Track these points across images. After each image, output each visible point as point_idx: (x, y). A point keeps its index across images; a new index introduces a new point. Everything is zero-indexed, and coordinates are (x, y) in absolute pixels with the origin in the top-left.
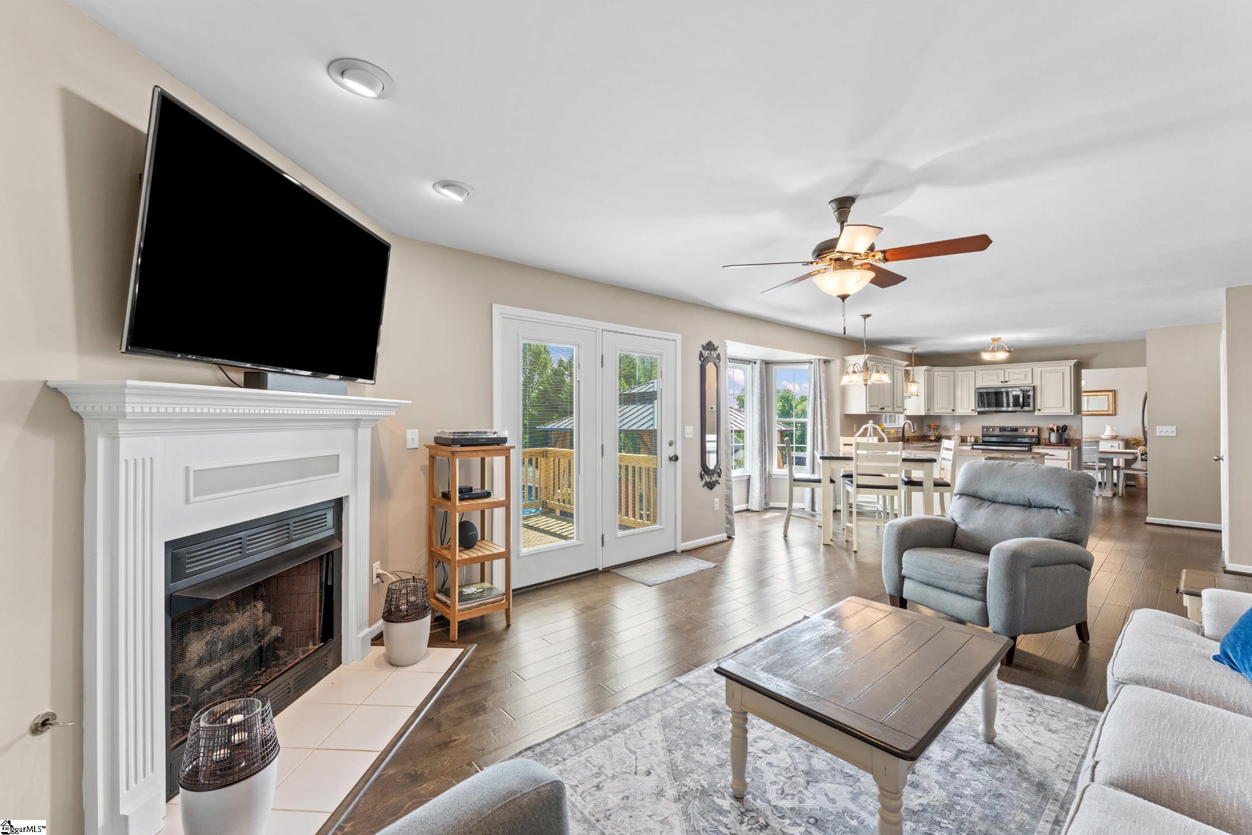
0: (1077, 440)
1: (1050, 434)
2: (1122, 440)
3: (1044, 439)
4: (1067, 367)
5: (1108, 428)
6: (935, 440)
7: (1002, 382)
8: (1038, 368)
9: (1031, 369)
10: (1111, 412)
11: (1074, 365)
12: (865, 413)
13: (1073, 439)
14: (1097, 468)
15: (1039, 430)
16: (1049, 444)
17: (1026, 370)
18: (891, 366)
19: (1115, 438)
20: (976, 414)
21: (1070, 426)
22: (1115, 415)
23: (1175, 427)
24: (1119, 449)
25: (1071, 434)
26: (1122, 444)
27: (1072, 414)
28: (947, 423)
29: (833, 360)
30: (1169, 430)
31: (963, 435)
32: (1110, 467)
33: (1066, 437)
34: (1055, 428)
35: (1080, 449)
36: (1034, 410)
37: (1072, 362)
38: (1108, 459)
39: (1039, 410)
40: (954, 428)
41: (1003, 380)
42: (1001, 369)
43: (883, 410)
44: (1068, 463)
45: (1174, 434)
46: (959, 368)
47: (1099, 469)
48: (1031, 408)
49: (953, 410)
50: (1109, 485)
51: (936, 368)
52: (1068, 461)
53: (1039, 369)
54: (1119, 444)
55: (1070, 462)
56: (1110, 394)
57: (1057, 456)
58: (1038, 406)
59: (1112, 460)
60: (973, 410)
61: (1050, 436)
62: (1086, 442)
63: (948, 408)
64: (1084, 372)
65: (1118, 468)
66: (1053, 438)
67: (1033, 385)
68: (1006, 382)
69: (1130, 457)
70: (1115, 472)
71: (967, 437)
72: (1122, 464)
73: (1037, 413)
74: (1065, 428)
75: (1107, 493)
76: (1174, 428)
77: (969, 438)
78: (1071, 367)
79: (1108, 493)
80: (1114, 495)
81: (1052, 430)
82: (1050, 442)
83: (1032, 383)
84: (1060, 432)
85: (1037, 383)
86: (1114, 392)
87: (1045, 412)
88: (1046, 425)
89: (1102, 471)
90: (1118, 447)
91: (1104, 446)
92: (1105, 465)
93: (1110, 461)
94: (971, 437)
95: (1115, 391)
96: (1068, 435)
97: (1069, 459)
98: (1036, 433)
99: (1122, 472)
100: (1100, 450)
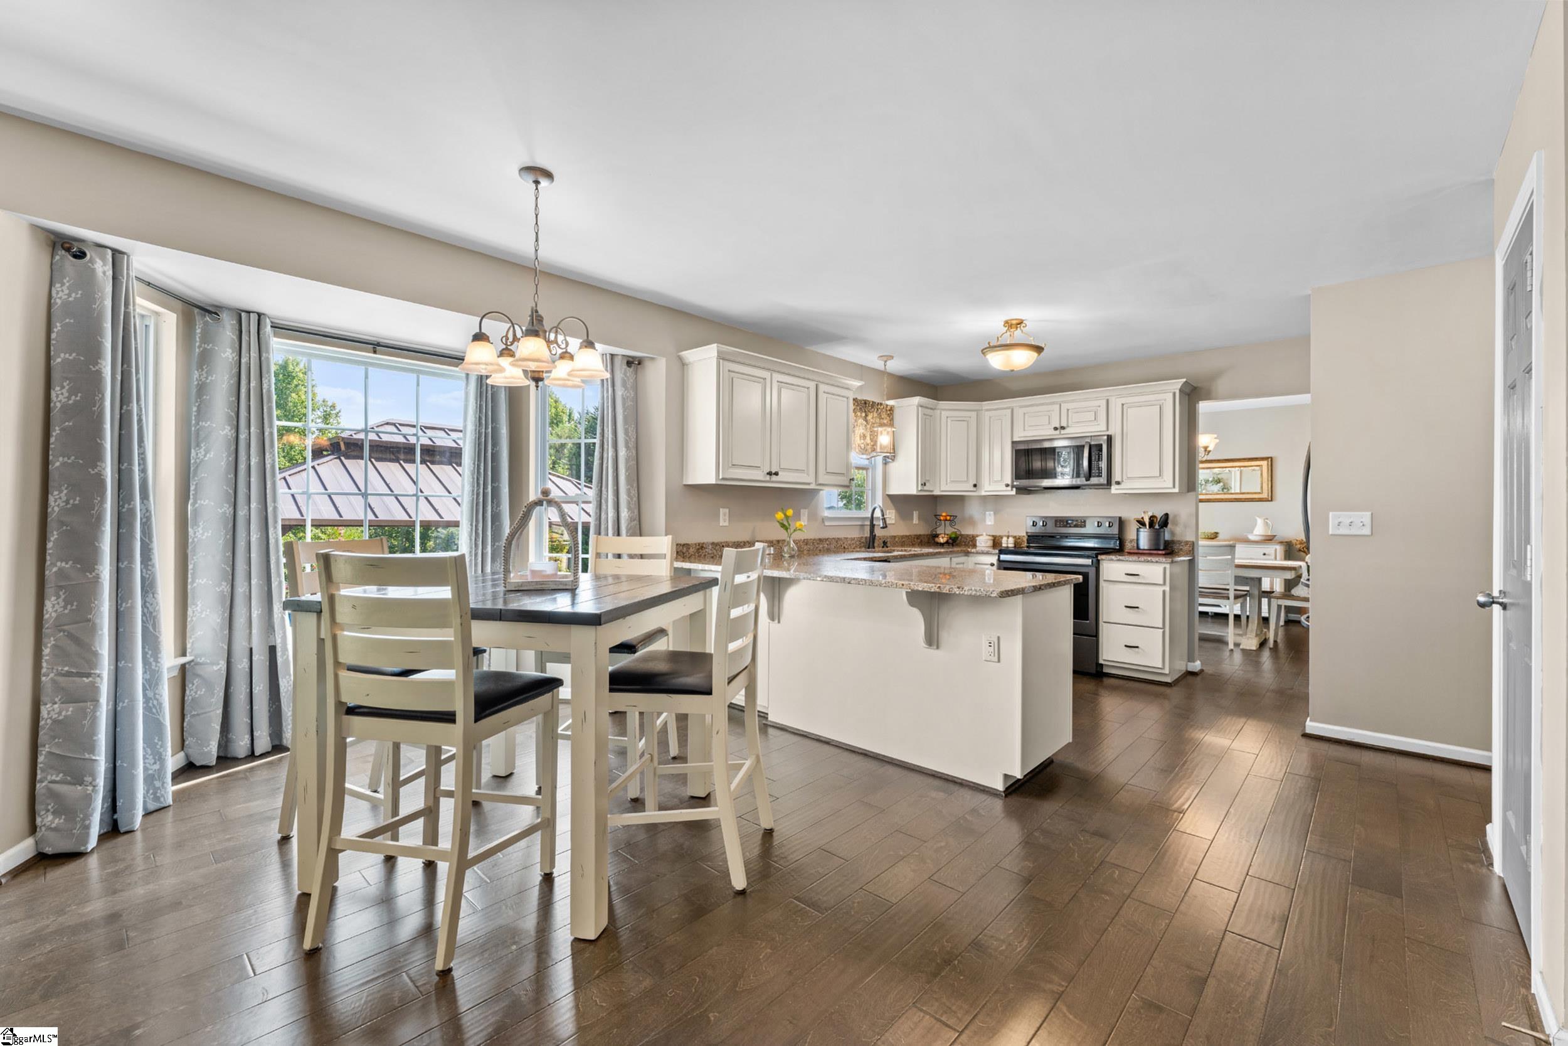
0: (1187, 543)
1: (1138, 530)
2: (1281, 543)
3: (1131, 541)
4: (1167, 394)
5: (1260, 521)
6: (947, 542)
7: (1056, 429)
8: (1118, 397)
9: (1104, 402)
10: (1265, 495)
11: (1181, 391)
12: (713, 481)
13: (1180, 542)
14: (1232, 594)
15: (1121, 523)
16: (1138, 552)
17: (1097, 403)
18: (812, 385)
19: (1269, 539)
20: (1014, 492)
21: (1175, 516)
22: (1271, 500)
23: (1369, 514)
24: (1276, 559)
25: (1179, 531)
26: (1280, 549)
27: (1176, 490)
28: (973, 510)
29: (652, 359)
30: (1359, 522)
31: (997, 534)
32: (1256, 592)
33: (1167, 537)
34: (1147, 521)
35: (1192, 563)
36: (1109, 483)
37: (1177, 384)
38: (1252, 579)
39: (1118, 483)
40: (984, 520)
41: (1058, 426)
42: (1053, 403)
43: (774, 478)
44: (1164, 592)
45: (1367, 531)
46: (986, 405)
47: (1236, 597)
48: (1103, 480)
49: (975, 486)
50: (1254, 624)
51: (943, 404)
52: (1162, 588)
53: (1120, 401)
54: (1276, 550)
55: (1167, 588)
56: (1264, 463)
57: (1144, 577)
58: (1117, 476)
59: (1260, 580)
60: (1007, 485)
61: (1138, 535)
62: (1203, 546)
63: (967, 481)
64: (1204, 407)
65: (1268, 594)
66: (1144, 539)
67: (1109, 433)
68: (1063, 428)
69: (1290, 575)
70: (1265, 601)
71: (1002, 537)
72: (1279, 587)
73: (1114, 489)
74: (1165, 521)
75: (1250, 641)
76: (1366, 516)
77: (1004, 540)
78: (1174, 394)
79: (1251, 643)
80: (1263, 644)
81: (1141, 523)
82: (1138, 548)
83: (1108, 430)
84: (1157, 527)
85: (1115, 430)
86: (1270, 460)
87: (1127, 487)
88: (1132, 513)
89: (1241, 600)
90: (1274, 555)
91: (1245, 555)
92: (1247, 588)
93: (1257, 583)
94: (1008, 537)
95: (1271, 458)
96: (1173, 533)
97: (1164, 584)
98: (1115, 530)
99: (1274, 602)
100: (1237, 562)
